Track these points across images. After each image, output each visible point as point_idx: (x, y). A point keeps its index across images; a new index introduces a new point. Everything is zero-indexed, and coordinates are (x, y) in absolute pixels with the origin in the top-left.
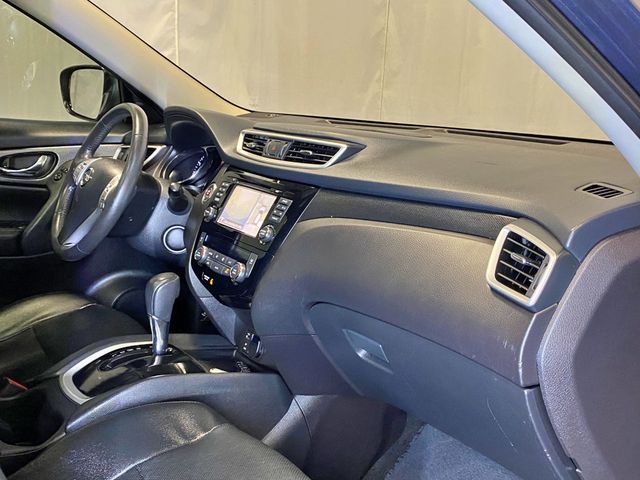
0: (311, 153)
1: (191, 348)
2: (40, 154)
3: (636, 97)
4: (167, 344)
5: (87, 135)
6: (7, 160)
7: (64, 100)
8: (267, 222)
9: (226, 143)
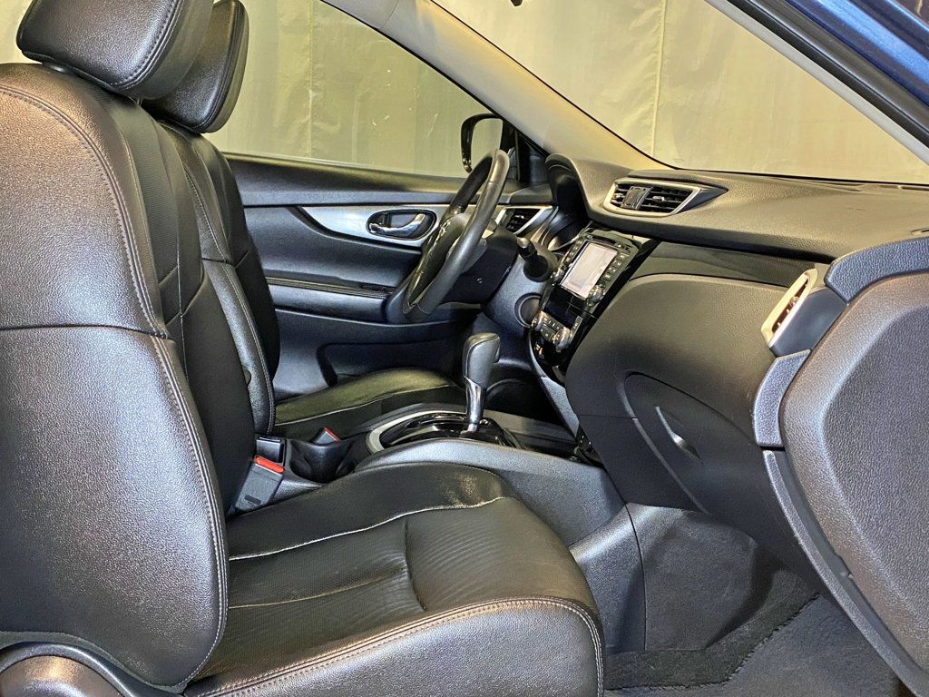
0: (663, 199)
1: (521, 432)
2: (417, 212)
3: (922, 108)
4: (481, 417)
5: (456, 192)
6: (383, 217)
7: (464, 157)
8: (601, 281)
9: (596, 194)
